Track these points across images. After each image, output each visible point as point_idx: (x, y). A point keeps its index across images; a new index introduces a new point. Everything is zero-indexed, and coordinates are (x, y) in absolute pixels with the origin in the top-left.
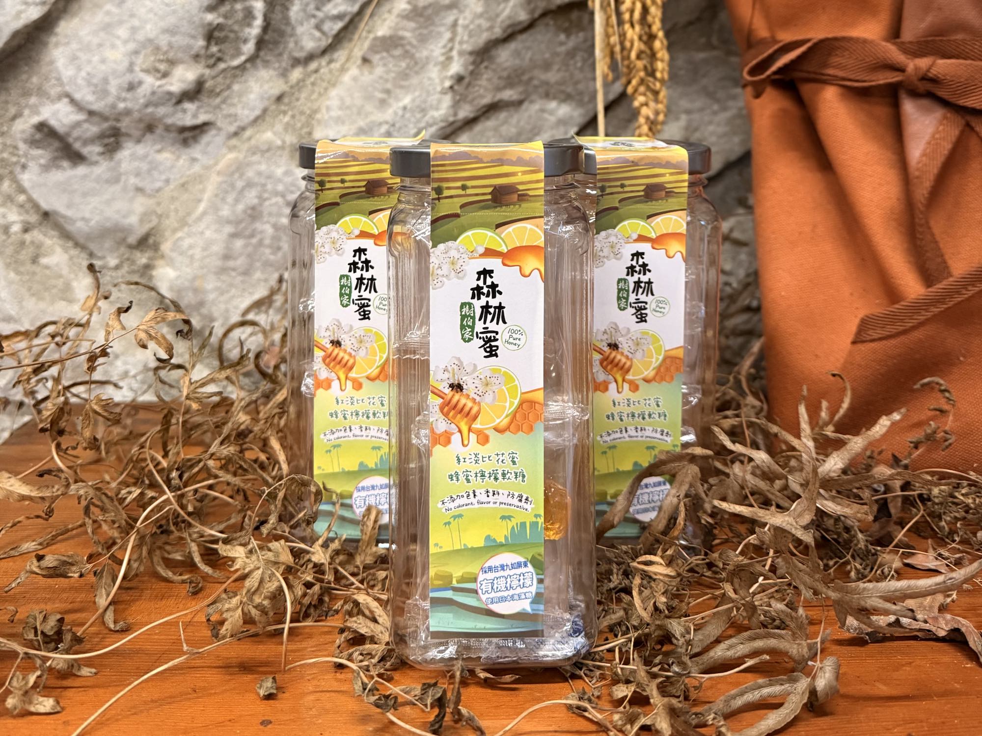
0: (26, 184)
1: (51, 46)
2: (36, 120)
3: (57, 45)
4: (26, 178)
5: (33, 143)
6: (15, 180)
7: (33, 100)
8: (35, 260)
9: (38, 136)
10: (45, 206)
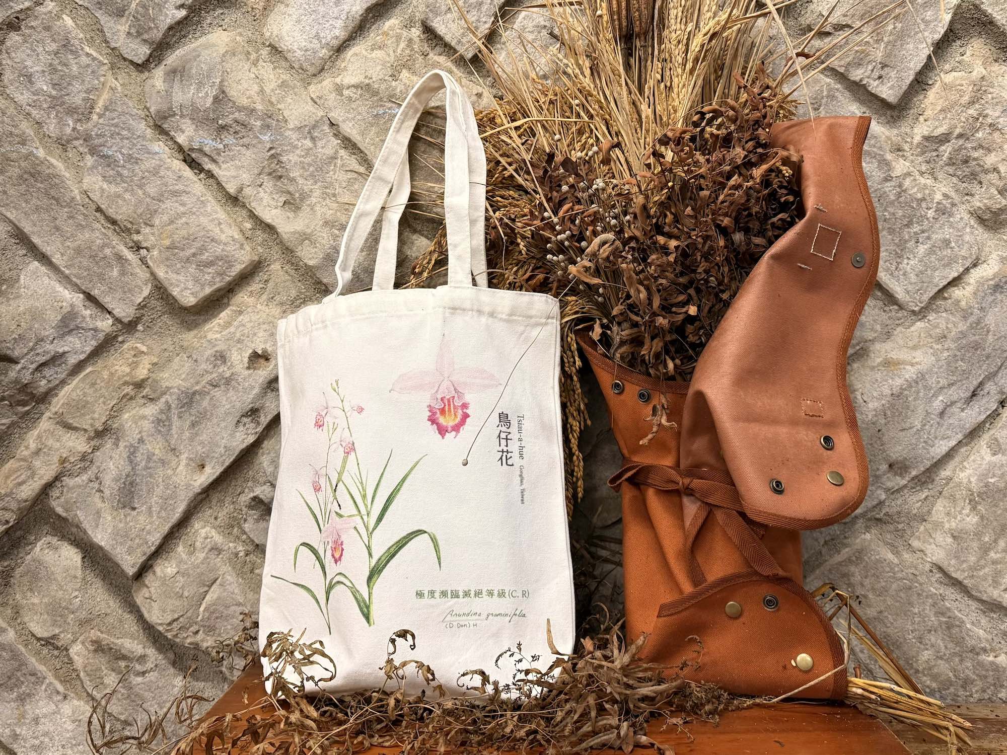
0: (247, 530)
1: (260, 454)
2: (252, 495)
3: (263, 454)
4: (247, 526)
5: (250, 507)
6: (240, 527)
7: (250, 484)
8: (252, 571)
9: (253, 503)
10: (257, 542)
